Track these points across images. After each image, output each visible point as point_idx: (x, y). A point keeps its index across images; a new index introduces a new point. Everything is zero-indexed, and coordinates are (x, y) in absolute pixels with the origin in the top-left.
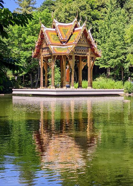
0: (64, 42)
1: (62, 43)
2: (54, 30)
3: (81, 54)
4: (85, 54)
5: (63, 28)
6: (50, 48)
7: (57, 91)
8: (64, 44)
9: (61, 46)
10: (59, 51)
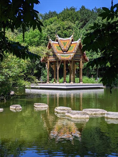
0: (65, 51)
1: (63, 52)
2: (57, 42)
3: (77, 60)
4: (79, 60)
5: (63, 42)
6: (57, 55)
7: (66, 86)
8: (65, 53)
9: (63, 54)
10: (63, 58)
